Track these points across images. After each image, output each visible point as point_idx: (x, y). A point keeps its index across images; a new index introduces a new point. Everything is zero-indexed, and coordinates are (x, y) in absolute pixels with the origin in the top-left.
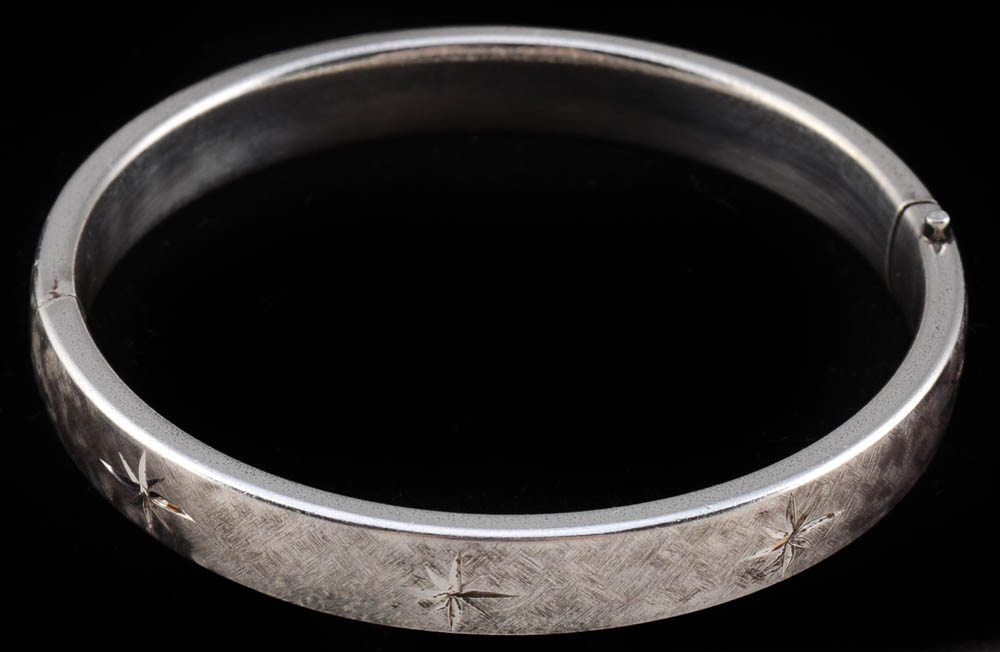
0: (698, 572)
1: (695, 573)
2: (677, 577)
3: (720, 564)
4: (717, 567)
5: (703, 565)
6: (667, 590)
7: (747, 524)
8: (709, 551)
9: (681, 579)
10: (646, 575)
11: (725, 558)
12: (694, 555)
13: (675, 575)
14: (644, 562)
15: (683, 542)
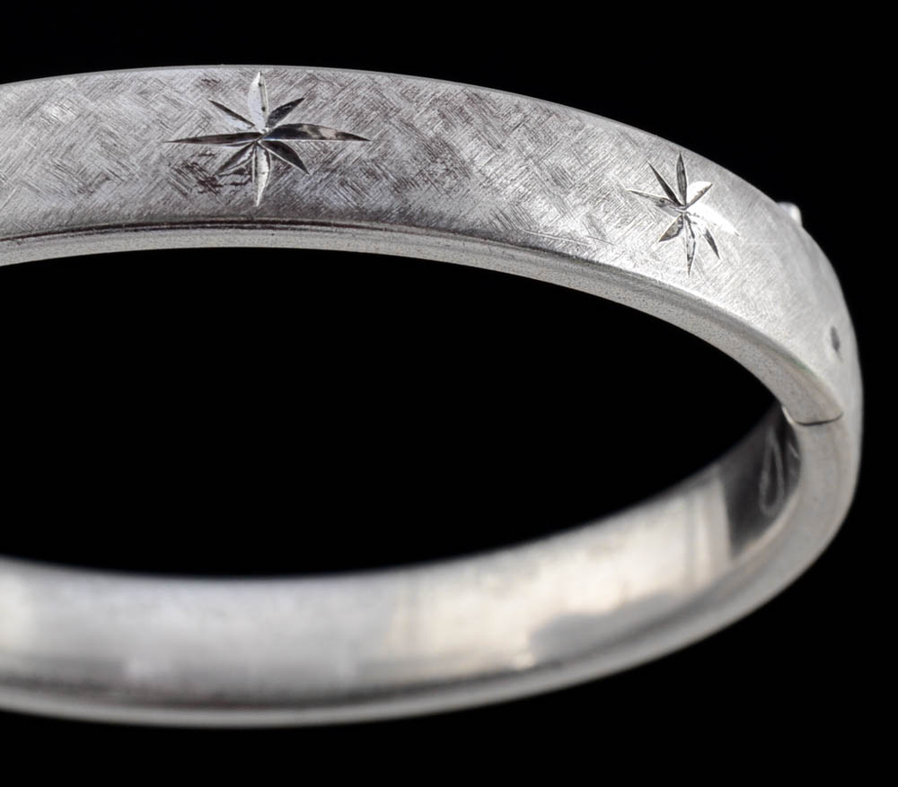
0: (103, 144)
1: (98, 146)
2: (71, 147)
3: (137, 138)
4: (131, 141)
5: (111, 134)
6: (57, 167)
7: (182, 89)
8: (119, 114)
9: (76, 151)
10: (25, 140)
11: (146, 131)
12: (96, 117)
13: (67, 143)
14: (22, 120)
15: (80, 96)
